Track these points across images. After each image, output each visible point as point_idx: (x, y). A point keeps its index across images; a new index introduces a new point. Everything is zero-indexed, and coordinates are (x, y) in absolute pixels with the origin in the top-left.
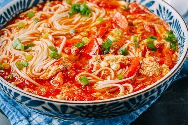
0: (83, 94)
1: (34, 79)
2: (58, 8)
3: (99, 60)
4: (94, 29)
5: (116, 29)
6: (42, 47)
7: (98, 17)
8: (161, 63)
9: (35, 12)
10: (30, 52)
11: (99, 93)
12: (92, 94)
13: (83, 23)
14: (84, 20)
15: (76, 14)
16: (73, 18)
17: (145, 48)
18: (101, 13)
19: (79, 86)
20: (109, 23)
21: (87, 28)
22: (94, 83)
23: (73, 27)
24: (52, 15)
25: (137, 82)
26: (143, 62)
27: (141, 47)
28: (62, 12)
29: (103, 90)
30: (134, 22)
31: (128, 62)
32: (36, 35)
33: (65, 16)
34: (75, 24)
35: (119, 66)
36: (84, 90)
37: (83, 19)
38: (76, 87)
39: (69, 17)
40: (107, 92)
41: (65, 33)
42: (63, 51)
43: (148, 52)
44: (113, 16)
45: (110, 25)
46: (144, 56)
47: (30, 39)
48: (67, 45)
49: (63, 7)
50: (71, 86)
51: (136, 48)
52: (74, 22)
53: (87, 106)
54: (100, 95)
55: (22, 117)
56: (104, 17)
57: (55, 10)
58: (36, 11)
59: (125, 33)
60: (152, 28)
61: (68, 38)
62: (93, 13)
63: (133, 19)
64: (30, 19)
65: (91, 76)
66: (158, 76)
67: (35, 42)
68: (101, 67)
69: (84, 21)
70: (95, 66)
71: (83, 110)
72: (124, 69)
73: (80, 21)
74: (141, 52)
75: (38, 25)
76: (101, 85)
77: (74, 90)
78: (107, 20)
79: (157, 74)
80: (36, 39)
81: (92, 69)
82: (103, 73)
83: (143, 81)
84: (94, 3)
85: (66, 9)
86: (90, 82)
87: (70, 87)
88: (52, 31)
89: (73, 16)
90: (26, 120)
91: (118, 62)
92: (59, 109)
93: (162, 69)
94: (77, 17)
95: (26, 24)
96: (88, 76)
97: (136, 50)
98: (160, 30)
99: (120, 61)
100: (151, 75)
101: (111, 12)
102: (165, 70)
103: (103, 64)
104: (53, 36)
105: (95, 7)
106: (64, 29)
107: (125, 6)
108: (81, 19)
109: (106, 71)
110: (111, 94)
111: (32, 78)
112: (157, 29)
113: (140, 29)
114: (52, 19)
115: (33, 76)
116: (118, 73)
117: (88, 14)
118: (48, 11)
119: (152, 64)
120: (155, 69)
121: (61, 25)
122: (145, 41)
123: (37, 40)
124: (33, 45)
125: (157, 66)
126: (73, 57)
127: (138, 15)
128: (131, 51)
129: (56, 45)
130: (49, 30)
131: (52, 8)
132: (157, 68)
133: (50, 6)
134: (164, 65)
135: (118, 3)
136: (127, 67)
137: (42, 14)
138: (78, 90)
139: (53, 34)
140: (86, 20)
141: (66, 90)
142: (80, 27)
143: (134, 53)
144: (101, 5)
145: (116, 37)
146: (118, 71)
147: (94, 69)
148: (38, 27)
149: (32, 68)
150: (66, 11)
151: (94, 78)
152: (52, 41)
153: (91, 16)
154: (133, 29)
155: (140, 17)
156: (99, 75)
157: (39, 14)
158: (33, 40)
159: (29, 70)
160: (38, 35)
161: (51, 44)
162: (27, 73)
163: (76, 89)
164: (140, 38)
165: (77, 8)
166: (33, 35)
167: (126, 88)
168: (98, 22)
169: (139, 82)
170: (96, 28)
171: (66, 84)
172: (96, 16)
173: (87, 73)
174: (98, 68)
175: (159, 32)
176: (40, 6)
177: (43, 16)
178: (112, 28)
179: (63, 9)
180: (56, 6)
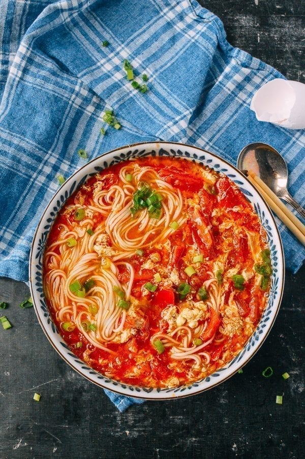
0: (159, 370)
1: (106, 344)
2: (114, 193)
3: (174, 315)
4: (167, 245)
5: (196, 246)
6: (106, 288)
8: (245, 316)
9: (84, 209)
10: (91, 297)
11: (176, 364)
12: (168, 366)
13: (153, 232)
14: (153, 225)
15: (141, 210)
16: (138, 217)
17: (229, 289)
18: (177, 207)
19: (154, 353)
20: (188, 229)
21: (158, 243)
22: (170, 348)
23: (140, 241)
24: (109, 211)
25: (216, 344)
26: (225, 314)
27: (225, 284)
28: (123, 207)
29: (179, 359)
30: (222, 227)
31: (208, 315)
32: (95, 261)
34: (143, 233)
35: (197, 324)
36: (160, 360)
37: (153, 222)
38: (151, 356)
39: (132, 216)
41: (130, 255)
42: (132, 294)
43: (233, 294)
45: (188, 235)
46: (226, 302)
47: (89, 272)
48: (137, 283)
49: (122, 192)
50: (147, 354)
51: (219, 287)
52: (141, 228)
54: (177, 366)
56: (180, 215)
57: (112, 200)
58: (85, 206)
59: (207, 259)
60: (244, 241)
61: (136, 268)
62: (165, 207)
63: (220, 220)
64: (78, 222)
65: (167, 339)
66: (239, 336)
67: (97, 277)
68: (177, 327)
69: (154, 228)
70: (171, 327)
72: (203, 325)
73: (149, 226)
74: (225, 295)
75: (94, 241)
76: (176, 354)
77: (150, 360)
78: (184, 224)
79: (239, 334)
80: (95, 270)
81: (167, 329)
82: (179, 334)
83: (222, 344)
85: (127, 198)
86: (165, 347)
87: (145, 356)
88: (113, 253)
89: (138, 214)
91: (196, 320)
93: (245, 324)
94: (144, 218)
95: (77, 237)
96: (162, 339)
97: (218, 291)
98: (254, 243)
99: (198, 319)
100: (231, 335)
101: (190, 202)
102: (248, 326)
103: (180, 321)
104: (115, 262)
105: (169, 190)
106: (128, 248)
108: (150, 224)
109: (182, 331)
110: (187, 364)
111: (103, 343)
112: (250, 243)
113: (227, 242)
114: (110, 224)
115: (104, 341)
116: (196, 331)
117: (159, 210)
118: (101, 202)
119: (234, 319)
120: (237, 328)
121: (123, 238)
122: (232, 272)
123: (97, 271)
124: (95, 283)
125: (239, 323)
126: (144, 303)
127: (229, 209)
128: (212, 293)
129: (121, 282)
130: (109, 251)
131: (108, 195)
132: (239, 326)
133: (103, 189)
134: (248, 320)
136: (206, 324)
137: (95, 212)
138: (154, 361)
139: (115, 259)
140: (155, 224)
141: (141, 361)
142: (150, 238)
143: (216, 297)
144: (176, 183)
145: (195, 263)
146: (195, 328)
147: (169, 330)
148: (95, 244)
149: (101, 329)
151: (170, 342)
152: (117, 276)
153: (163, 215)
154: (218, 244)
155: (230, 216)
156: (175, 336)
157: (90, 211)
158: (92, 273)
159: (98, 332)
160: (97, 261)
161: (116, 283)
162: (97, 337)
163: (152, 358)
164: (226, 263)
166: (91, 263)
167: (203, 357)
168: (172, 230)
170: (170, 245)
171: (140, 352)
172: (170, 215)
173: (162, 336)
174: (174, 328)
175: (252, 250)
176: (89, 190)
177: (97, 214)
178: (192, 243)
179: (124, 200)
180: (112, 188)
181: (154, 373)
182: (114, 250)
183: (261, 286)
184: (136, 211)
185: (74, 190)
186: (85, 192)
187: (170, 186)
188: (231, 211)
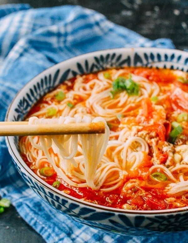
0: (154, 200)
2: (94, 85)
5: (179, 111)
9: (66, 93)
11: (173, 199)
12: (165, 200)
13: (133, 105)
14: (132, 101)
15: (120, 93)
16: (117, 98)
18: (154, 90)
19: (147, 190)
20: (167, 103)
23: (121, 111)
24: (89, 95)
28: (102, 91)
29: (178, 195)
33: (106, 96)
34: (123, 106)
36: (154, 194)
37: (132, 99)
38: (144, 191)
39: (112, 97)
40: (183, 197)
44: (171, 93)
45: (169, 106)
49: (101, 84)
50: (138, 190)
52: (120, 104)
53: (168, 216)
54: (175, 201)
56: (158, 95)
57: (92, 88)
58: (66, 91)
62: (143, 90)
64: (59, 102)
69: (134, 103)
71: (163, 221)
73: (128, 102)
76: (174, 188)
77: (141, 195)
78: (163, 99)
84: (142, 76)
85: (105, 87)
89: (118, 95)
92: (133, 221)
94: (123, 97)
95: (57, 110)
101: (166, 88)
105: (144, 81)
106: (108, 114)
107: (183, 79)
108: (129, 100)
114: (90, 102)
117: (137, 92)
118: (81, 90)
121: (104, 108)
131: (88, 86)
133: (83, 82)
135: (173, 74)
137: (75, 95)
138: (147, 195)
140: (135, 100)
142: (129, 110)
144: (151, 78)
145: (181, 121)
148: (75, 114)
150: (106, 89)
153: (142, 95)
157: (70, 95)
163: (144, 194)
165: (121, 84)
172: (148, 94)
176: (69, 84)
177: (77, 97)
178: (172, 110)
179: (102, 87)
180: (91, 83)
181: (147, 206)
184: (115, 94)
185: (57, 83)
186: (66, 85)
187: (145, 79)
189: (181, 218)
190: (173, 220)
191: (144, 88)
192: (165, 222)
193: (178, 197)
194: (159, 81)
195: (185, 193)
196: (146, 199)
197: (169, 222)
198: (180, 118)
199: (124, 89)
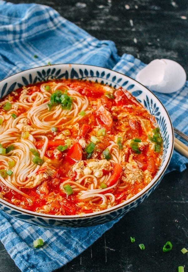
0: (68, 205)
1: (20, 188)
2: (36, 97)
3: (82, 167)
4: (76, 126)
5: (100, 126)
6: (24, 150)
7: (80, 110)
8: (144, 169)
9: (12, 104)
10: (11, 156)
11: (83, 203)
12: (76, 204)
13: (65, 118)
14: (65, 114)
15: (56, 105)
16: (53, 110)
17: (129, 151)
18: (84, 104)
19: (64, 196)
20: (93, 117)
21: (68, 125)
22: (78, 192)
23: (54, 123)
24: (31, 106)
25: (119, 190)
26: (126, 168)
27: (124, 149)
28: (41, 103)
29: (87, 200)
30: (120, 116)
31: (111, 168)
32: (16, 134)
33: (44, 108)
34: (56, 119)
35: (102, 173)
36: (69, 200)
37: (65, 112)
38: (61, 197)
39: (49, 109)
40: (90, 202)
41: (46, 131)
42: (46, 155)
43: (132, 155)
44: (97, 109)
45: (93, 120)
46: (127, 160)
47: (10, 140)
48: (50, 148)
49: (42, 96)
50: (56, 196)
51: (120, 151)
52: (55, 117)
53: (72, 220)
54: (84, 205)
55: (4, 220)
56: (87, 109)
57: (33, 100)
58: (12, 102)
59: (109, 132)
60: (138, 124)
61: (50, 139)
62: (75, 104)
63: (118, 113)
64: (6, 112)
65: (75, 185)
66: (140, 184)
67: (16, 144)
68: (84, 175)
69: (66, 116)
70: (78, 174)
71: (69, 223)
72: (107, 176)
73: (61, 115)
74: (125, 155)
75: (17, 121)
76: (84, 195)
77: (59, 200)
78: (90, 114)
79: (139, 182)
80: (16, 140)
81: (75, 177)
82: (86, 181)
83: (125, 190)
84: (76, 90)
85: (45, 99)
86: (74, 191)
87: (55, 197)
88: (32, 129)
89: (54, 108)
90: (9, 223)
91: (100, 169)
92: (48, 222)
93: (145, 175)
94: (58, 110)
95: (3, 119)
96: (71, 184)
97: (119, 153)
98: (146, 126)
99: (103, 168)
100: (133, 183)
101: (94, 103)
102: (147, 177)
103: (87, 171)
104: (33, 135)
105: (78, 96)
106: (44, 126)
107: (109, 95)
108: (62, 113)
109: (89, 179)
110: (94, 204)
111: (18, 187)
112: (143, 125)
113: (125, 125)
114: (31, 112)
115: (19, 185)
116: (101, 180)
117: (70, 106)
118: (25, 101)
119: (134, 170)
120: (137, 177)
121: (41, 120)
122: (129, 142)
123: (17, 140)
124: (15, 148)
125: (139, 173)
126: (56, 162)
127: (124, 106)
128: (114, 155)
129: (37, 147)
130: (28, 128)
131: (30, 97)
132: (139, 175)
133: (27, 94)
134: (146, 172)
135: (102, 88)
136: (110, 174)
137: (19, 106)
138: (63, 200)
139: (33, 133)
140: (67, 114)
141: (51, 201)
142: (61, 123)
143: (118, 157)
144: (83, 92)
145: (99, 136)
146: (101, 178)
147: (78, 177)
148: (17, 124)
149: (16, 176)
150: (45, 101)
151: (78, 187)
152: (33, 143)
153: (73, 109)
154: (117, 125)
155: (126, 110)
156: (82, 183)
157: (16, 105)
158: (13, 141)
159: (14, 178)
160: (18, 134)
161: (32, 147)
162: (13, 182)
163: (61, 199)
164: (124, 137)
165: (57, 98)
166: (12, 134)
167: (108, 198)
168: (80, 117)
169: (121, 190)
170: (78, 125)
171: (51, 194)
172: (78, 108)
173: (71, 182)
174: (81, 176)
175: (145, 129)
176: (16, 95)
177: (21, 108)
178: (96, 125)
179: (42, 99)
180: (34, 94)
181: (63, 209)
182: (33, 128)
183: (155, 151)
184: (52, 107)
185: (5, 94)
186: (13, 95)
187: (78, 93)
188: (127, 107)
189: (82, 222)
190: (76, 223)
191: (76, 102)
192: (71, 224)
193: (87, 202)
194: (89, 95)
195: (92, 198)
196: (62, 204)
197: (73, 224)
198: (99, 133)
199: (59, 102)
